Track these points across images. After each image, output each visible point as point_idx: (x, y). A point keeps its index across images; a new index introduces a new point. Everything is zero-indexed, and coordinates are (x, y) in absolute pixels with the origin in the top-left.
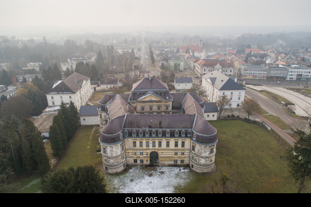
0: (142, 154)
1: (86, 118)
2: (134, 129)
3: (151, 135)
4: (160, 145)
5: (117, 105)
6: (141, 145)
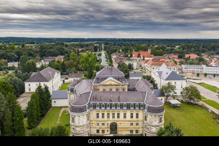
0: (103, 124)
1: (57, 101)
2: (98, 103)
3: (111, 108)
4: (118, 117)
5: (84, 86)
6: (103, 117)
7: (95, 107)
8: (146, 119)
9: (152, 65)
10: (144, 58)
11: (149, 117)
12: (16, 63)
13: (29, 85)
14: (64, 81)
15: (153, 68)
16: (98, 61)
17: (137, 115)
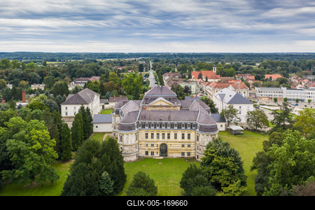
0: (153, 145)
2: (147, 122)
3: (161, 127)
4: (169, 138)
6: (152, 137)
7: (143, 126)
8: (198, 140)
9: (216, 87)
10: (207, 79)
11: (201, 137)
12: (41, 85)
13: (66, 108)
14: (103, 106)
16: (145, 83)
17: (189, 135)
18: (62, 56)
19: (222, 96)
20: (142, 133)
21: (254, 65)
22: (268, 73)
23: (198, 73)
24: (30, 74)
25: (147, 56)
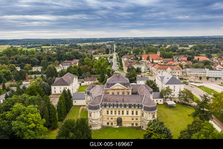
0: (112, 119)
2: (108, 103)
3: (117, 107)
4: (123, 114)
5: (98, 91)
6: (112, 113)
7: (105, 106)
8: (143, 116)
9: (158, 69)
10: (153, 60)
11: (145, 114)
12: (39, 68)
13: (55, 88)
14: (80, 84)
15: (159, 72)
16: (109, 64)
17: (137, 112)
18: (54, 42)
19: (162, 78)
20: (105, 111)
21: (187, 46)
22: (197, 55)
23: (147, 56)
24: (31, 59)
25: (112, 41)
